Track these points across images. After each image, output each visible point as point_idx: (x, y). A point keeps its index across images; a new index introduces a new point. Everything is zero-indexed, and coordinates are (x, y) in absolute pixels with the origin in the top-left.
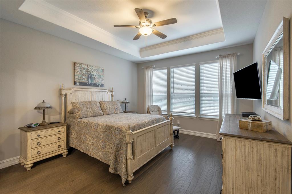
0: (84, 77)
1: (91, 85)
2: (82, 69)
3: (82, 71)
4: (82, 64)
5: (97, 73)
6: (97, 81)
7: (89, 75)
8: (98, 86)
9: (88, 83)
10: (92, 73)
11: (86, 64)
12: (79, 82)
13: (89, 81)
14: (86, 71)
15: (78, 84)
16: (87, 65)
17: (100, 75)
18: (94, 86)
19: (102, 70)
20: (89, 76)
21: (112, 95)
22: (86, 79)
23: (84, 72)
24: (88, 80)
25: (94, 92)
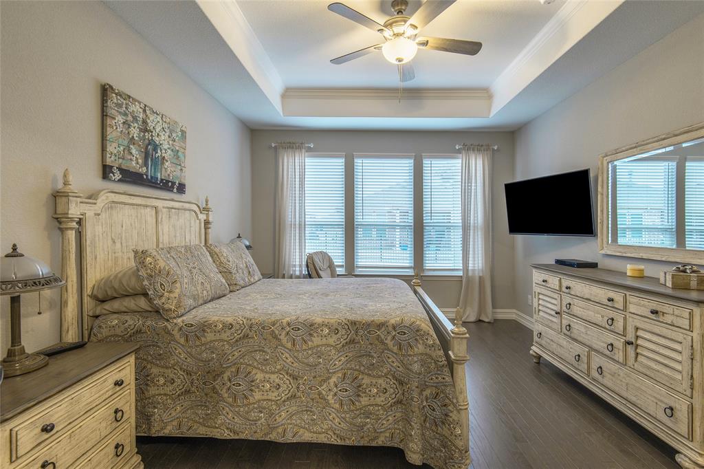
0: (134, 151)
1: (152, 183)
2: (130, 118)
3: (129, 126)
4: (129, 97)
5: (171, 142)
6: (168, 171)
7: (149, 144)
8: (170, 189)
9: (147, 176)
10: (156, 139)
11: (140, 103)
12: (120, 169)
13: (147, 168)
14: (141, 130)
15: (118, 176)
16: (142, 106)
17: (178, 151)
18: (161, 188)
19: (182, 131)
20: (150, 151)
21: (207, 223)
22: (140, 161)
23: (135, 132)
24: (146, 164)
25: (164, 209)
